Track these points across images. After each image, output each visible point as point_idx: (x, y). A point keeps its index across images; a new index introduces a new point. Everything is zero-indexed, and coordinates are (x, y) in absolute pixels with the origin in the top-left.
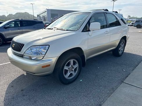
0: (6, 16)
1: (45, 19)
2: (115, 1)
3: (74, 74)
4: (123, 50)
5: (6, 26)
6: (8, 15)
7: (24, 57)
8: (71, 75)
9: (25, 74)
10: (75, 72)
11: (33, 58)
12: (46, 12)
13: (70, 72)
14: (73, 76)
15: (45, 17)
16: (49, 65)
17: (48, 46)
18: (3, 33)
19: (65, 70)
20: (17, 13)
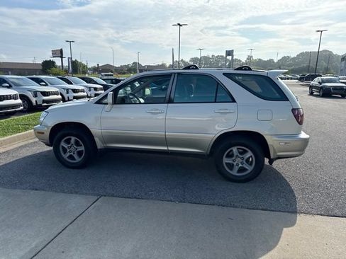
0: (276, 61)
10: (80, 157)
16: (43, 133)
19: (62, 146)
20: (302, 54)
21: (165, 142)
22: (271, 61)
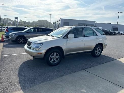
0: (31, 22)
1: (59, 26)
2: (120, 13)
3: (56, 61)
4: (100, 53)
5: (28, 31)
6: (32, 21)
7: (31, 48)
8: (54, 61)
9: (32, 60)
10: (57, 61)
11: (35, 49)
12: (60, 21)
13: (53, 59)
14: (55, 63)
15: (59, 25)
16: (41, 53)
17: (42, 44)
18: (26, 36)
19: (50, 57)
20: (39, 21)
21: (83, 49)
22: (29, 22)
